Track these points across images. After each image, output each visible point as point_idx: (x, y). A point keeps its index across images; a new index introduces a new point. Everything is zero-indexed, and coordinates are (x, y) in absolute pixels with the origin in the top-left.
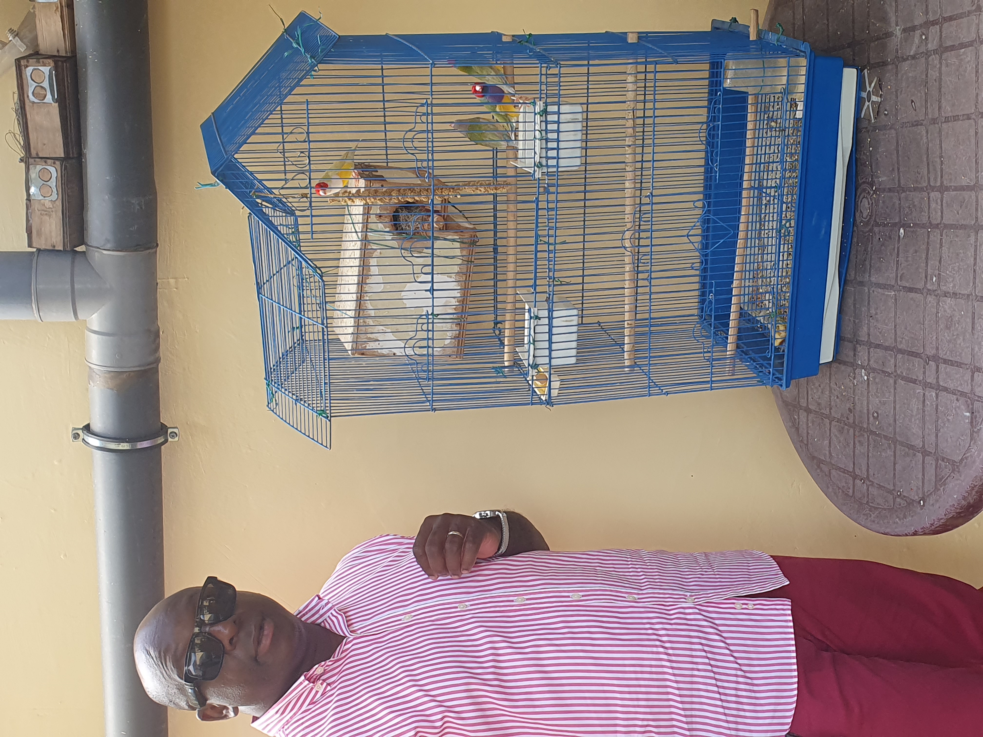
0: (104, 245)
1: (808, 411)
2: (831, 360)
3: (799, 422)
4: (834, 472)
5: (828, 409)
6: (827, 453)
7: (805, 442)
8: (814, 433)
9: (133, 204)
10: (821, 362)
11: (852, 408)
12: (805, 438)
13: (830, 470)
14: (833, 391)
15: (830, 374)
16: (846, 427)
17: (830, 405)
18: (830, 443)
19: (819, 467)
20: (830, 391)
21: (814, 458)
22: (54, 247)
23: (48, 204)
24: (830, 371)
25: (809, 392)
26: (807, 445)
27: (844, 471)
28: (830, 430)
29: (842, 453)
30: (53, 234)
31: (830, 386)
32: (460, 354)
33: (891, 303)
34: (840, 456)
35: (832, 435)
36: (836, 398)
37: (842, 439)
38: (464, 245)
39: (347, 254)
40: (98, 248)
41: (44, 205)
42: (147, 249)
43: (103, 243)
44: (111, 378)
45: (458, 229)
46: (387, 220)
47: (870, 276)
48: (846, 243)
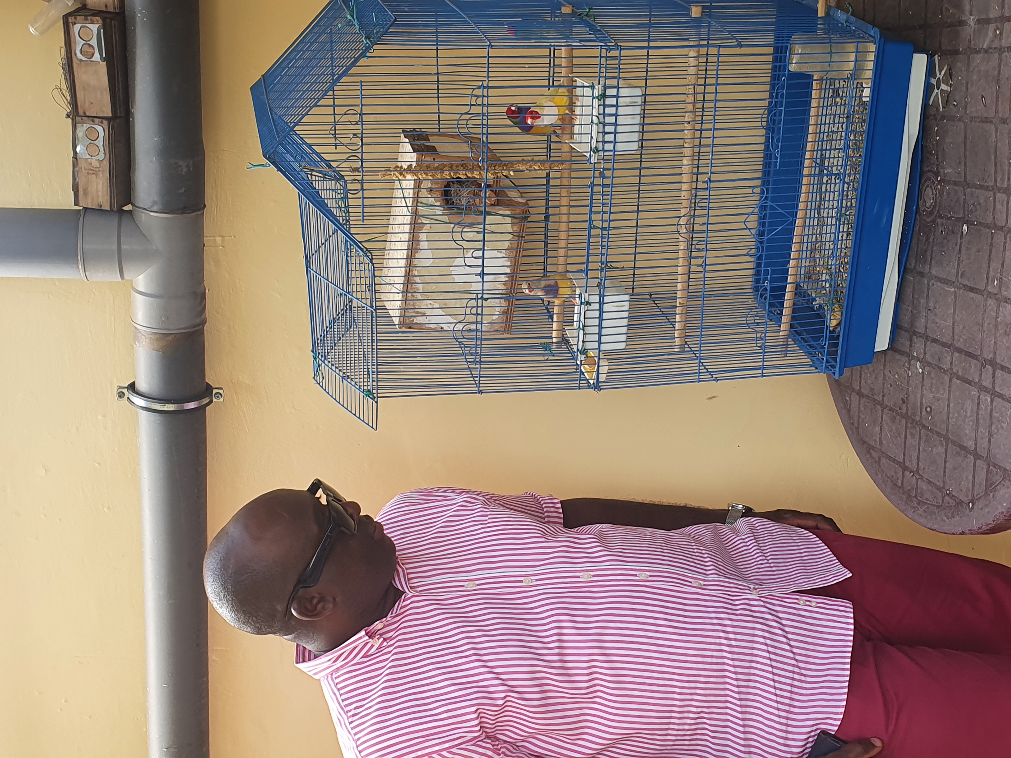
0: (152, 206)
1: (860, 394)
2: (886, 348)
3: (850, 404)
4: (883, 460)
5: (881, 396)
6: (878, 440)
7: (856, 425)
8: (866, 418)
9: (181, 166)
10: (876, 350)
11: (905, 399)
12: (856, 421)
13: (880, 458)
14: (887, 378)
15: (885, 361)
16: (898, 417)
17: (883, 392)
18: (881, 430)
19: (869, 452)
20: (884, 379)
21: (864, 442)
22: (101, 206)
23: (95, 164)
24: (885, 358)
25: (863, 376)
26: (857, 428)
27: (894, 461)
28: (882, 417)
29: (893, 442)
30: (100, 194)
31: (884, 374)
32: (508, 329)
33: (950, 299)
34: (891, 445)
35: (883, 422)
36: (889, 386)
37: (894, 428)
38: (515, 221)
39: (396, 229)
40: (145, 209)
41: (91, 164)
42: (194, 211)
43: (150, 204)
44: (157, 340)
45: (510, 204)
46: (438, 194)
47: (930, 268)
48: (907, 230)
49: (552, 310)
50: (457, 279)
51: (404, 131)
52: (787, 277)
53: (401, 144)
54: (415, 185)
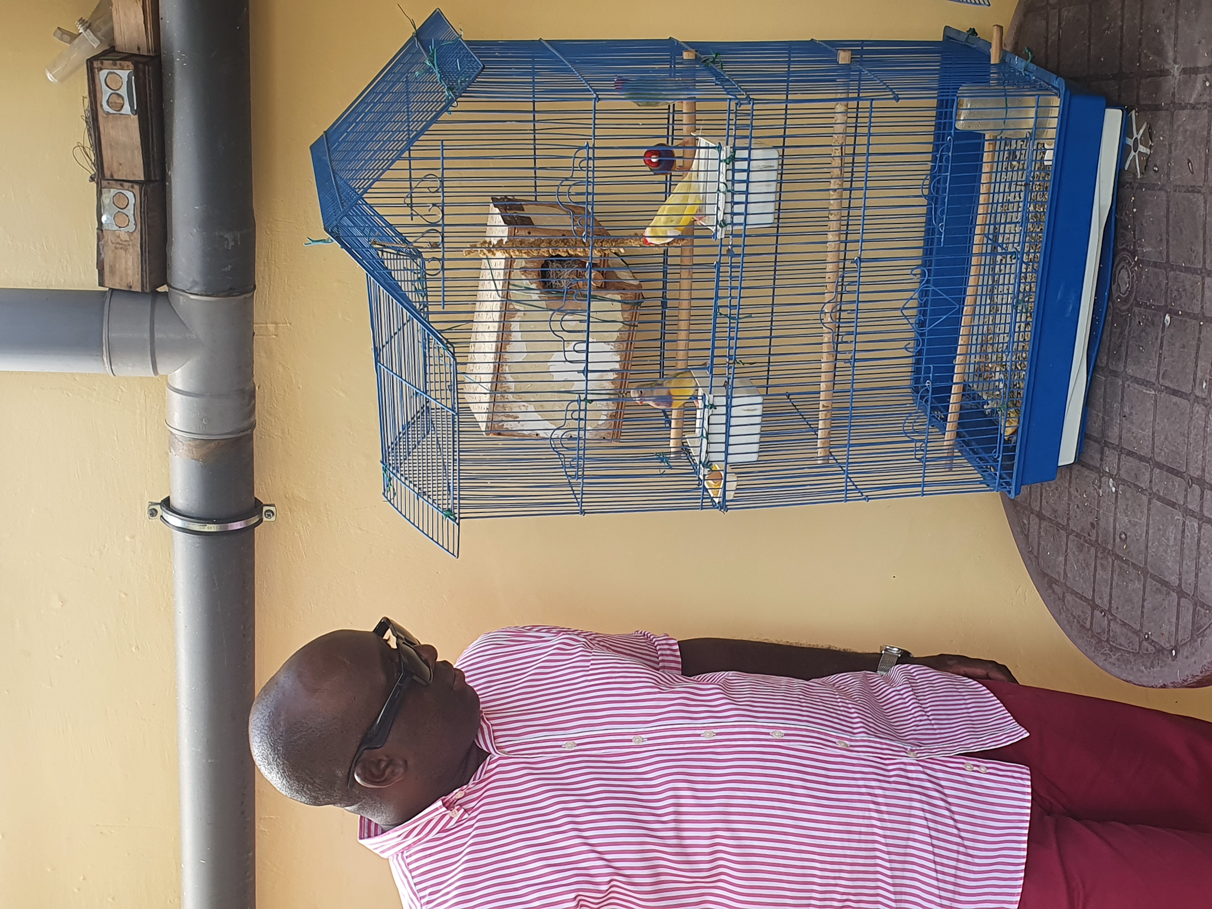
0: (192, 288)
1: (1041, 516)
2: (1072, 461)
3: (1029, 528)
4: (1069, 597)
5: (1065, 519)
6: (1062, 572)
7: (1036, 555)
8: (1047, 545)
9: (227, 239)
10: (1060, 464)
11: (1095, 523)
12: (1036, 549)
13: (1064, 593)
14: (1073, 498)
15: (1071, 477)
16: (1087, 545)
17: (1068, 514)
18: (1066, 560)
19: (1050, 587)
20: (1070, 498)
21: (1045, 575)
22: (131, 287)
23: (124, 236)
24: (1071, 473)
25: (1044, 495)
26: (1037, 557)
27: (1081, 598)
28: (1067, 545)
29: (1080, 575)
30: (130, 272)
31: (1069, 492)
32: (616, 437)
33: (1149, 405)
34: (1077, 579)
35: (1069, 550)
36: (1075, 507)
37: (1081, 557)
38: (627, 307)
39: (484, 317)
40: (185, 291)
41: (119, 237)
42: (243, 293)
43: (190, 285)
44: (196, 446)
45: (621, 287)
46: (534, 275)
47: (1125, 367)
48: (1097, 320)
50: (556, 376)
51: (494, 200)
52: (953, 376)
53: (490, 216)
54: (506, 265)
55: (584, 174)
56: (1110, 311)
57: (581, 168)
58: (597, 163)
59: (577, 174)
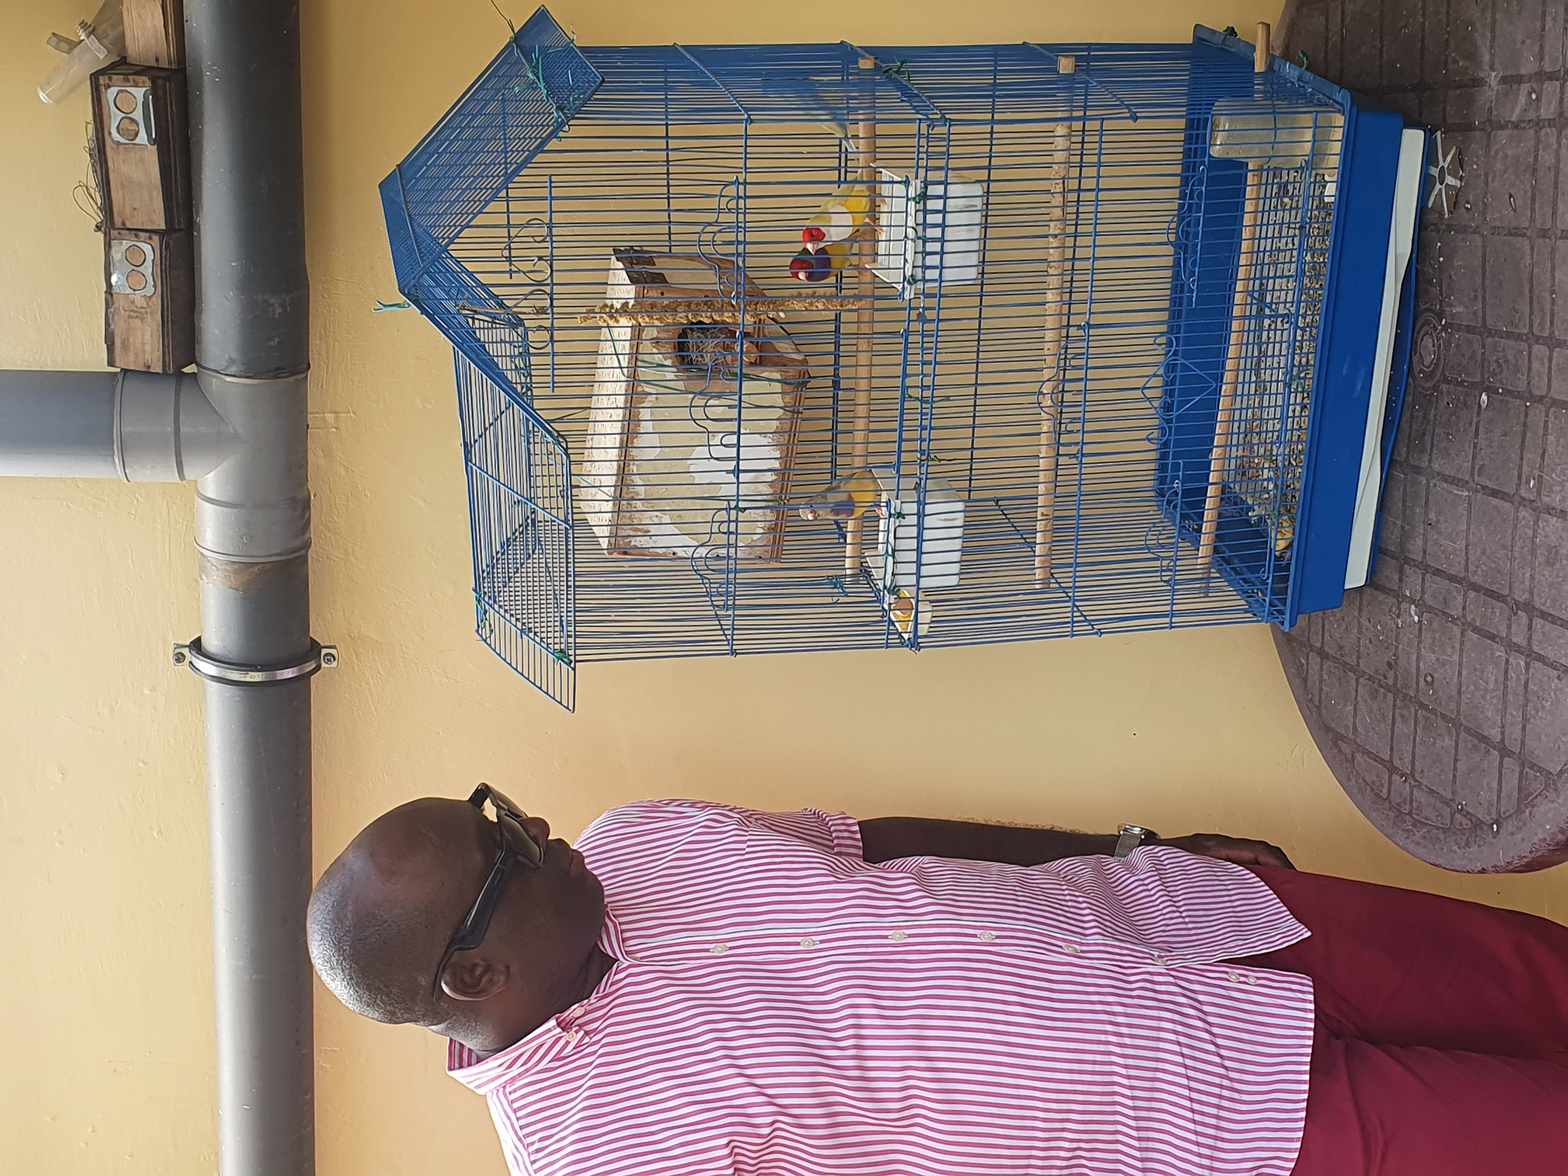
0: (227, 367)
1: (1322, 654)
2: (1363, 583)
3: (1308, 669)
4: (1359, 757)
5: (1354, 657)
6: (1351, 726)
7: (1317, 704)
8: (1331, 691)
9: (272, 305)
10: (1346, 588)
11: (1393, 662)
12: (1316, 696)
13: (1353, 753)
14: (1364, 630)
15: (1361, 603)
16: (1382, 690)
17: (1358, 651)
18: (1355, 710)
19: (1335, 744)
20: (1360, 632)
21: (1329, 729)
22: (149, 367)
23: (140, 302)
24: (1361, 598)
25: (1327, 627)
26: (1318, 707)
27: (1376, 758)
28: (1357, 691)
29: (1374, 729)
30: (147, 347)
31: (1359, 622)
32: (776, 556)
33: (1462, 509)
34: (1370, 735)
35: (1359, 698)
36: (1367, 642)
37: (1375, 707)
38: (788, 388)
39: (604, 402)
40: (217, 372)
41: (133, 302)
42: (293, 374)
43: (225, 364)
44: (236, 572)
45: (780, 362)
46: (668, 348)
47: (1430, 461)
48: (1394, 402)
49: (845, 525)
50: (698, 478)
51: (616, 251)
52: (1209, 474)
53: (611, 272)
54: (633, 335)
55: (732, 217)
56: (1411, 389)
57: (729, 209)
58: (750, 203)
59: (723, 218)
